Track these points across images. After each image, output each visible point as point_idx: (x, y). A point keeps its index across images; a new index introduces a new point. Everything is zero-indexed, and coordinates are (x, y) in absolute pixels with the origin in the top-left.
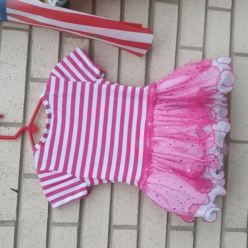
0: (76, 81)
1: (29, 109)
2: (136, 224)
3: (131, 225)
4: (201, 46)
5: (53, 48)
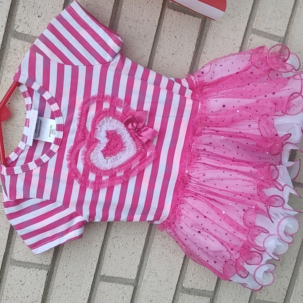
1: (2, 81)
2: (134, 278)
3: (126, 278)
4: (282, 34)
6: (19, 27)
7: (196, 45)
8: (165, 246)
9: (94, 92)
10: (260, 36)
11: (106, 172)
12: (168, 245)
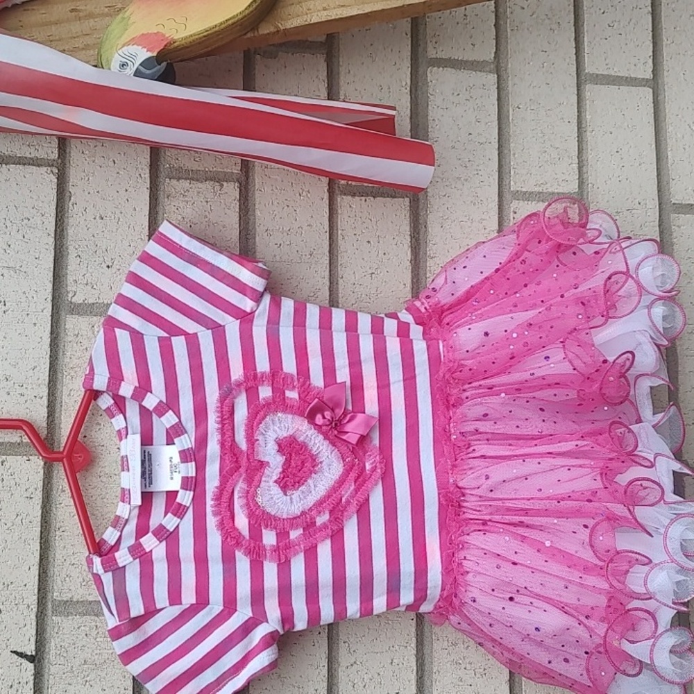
1: (64, 397)
5: (133, 212)
6: (77, 294)
7: (412, 247)
8: (460, 664)
9: (237, 372)
10: (530, 202)
11: (293, 521)
12: (467, 661)
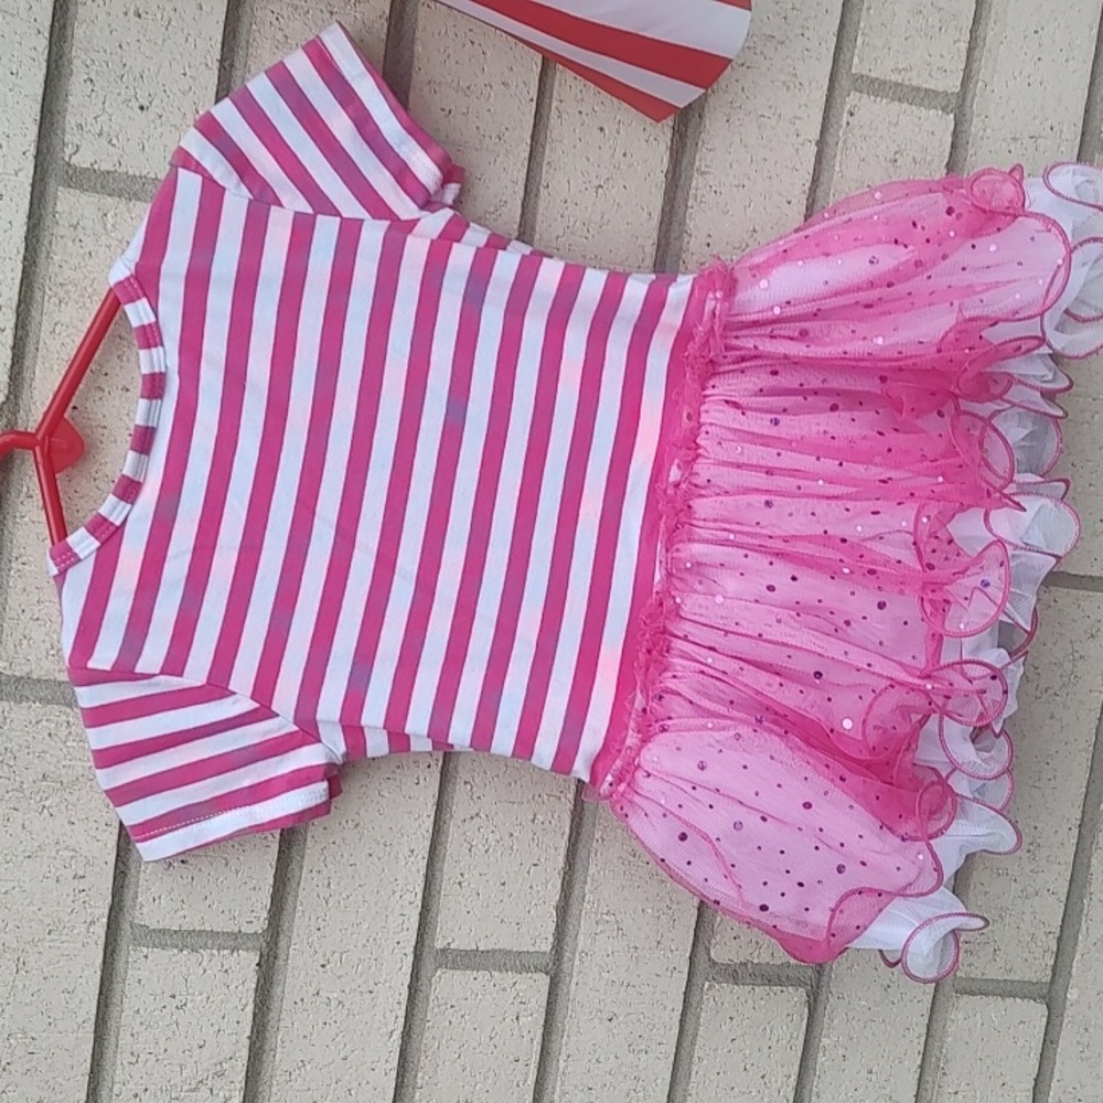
0: (309, 210)
1: (42, 334)
2: (547, 947)
3: (520, 950)
4: (953, 84)
5: (198, 12)
6: (81, 150)
7: (672, 149)
10: (879, 99)
